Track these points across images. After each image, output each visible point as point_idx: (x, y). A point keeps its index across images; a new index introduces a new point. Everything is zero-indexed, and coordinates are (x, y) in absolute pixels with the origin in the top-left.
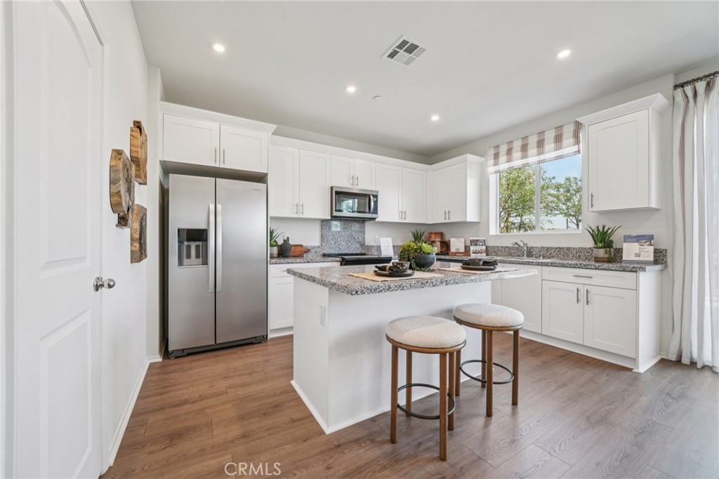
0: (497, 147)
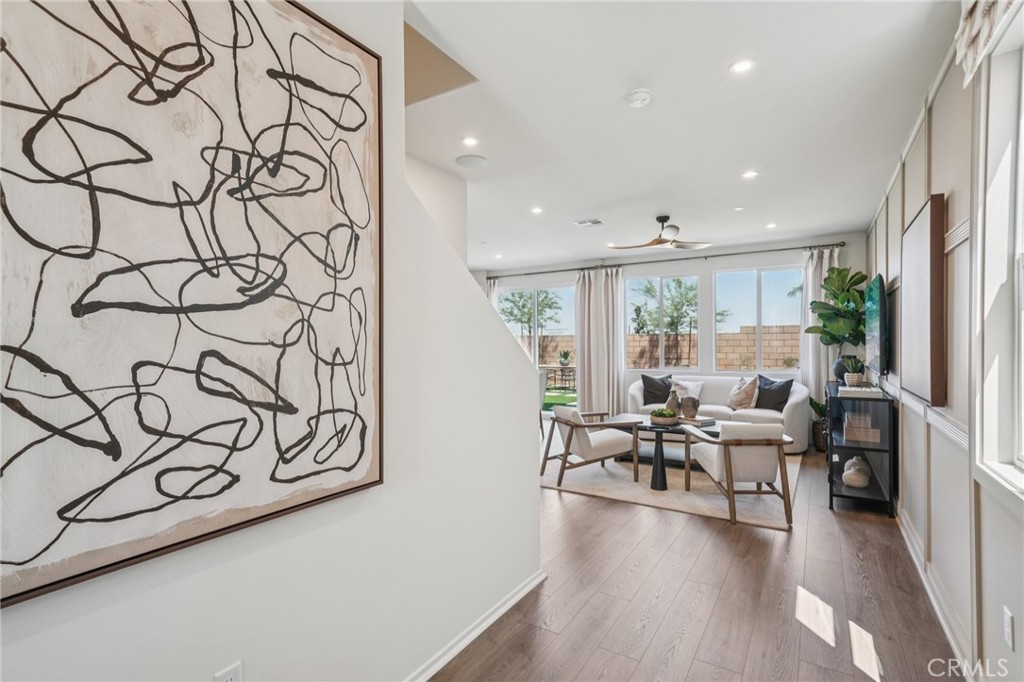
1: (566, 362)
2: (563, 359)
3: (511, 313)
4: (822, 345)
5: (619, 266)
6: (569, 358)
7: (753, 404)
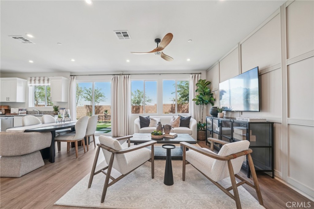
0: (31, 77)
1: (106, 113)
2: (105, 113)
3: (87, 98)
4: (196, 105)
5: (129, 74)
6: (107, 112)
7: (179, 126)
